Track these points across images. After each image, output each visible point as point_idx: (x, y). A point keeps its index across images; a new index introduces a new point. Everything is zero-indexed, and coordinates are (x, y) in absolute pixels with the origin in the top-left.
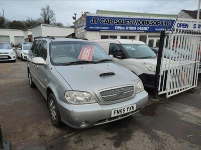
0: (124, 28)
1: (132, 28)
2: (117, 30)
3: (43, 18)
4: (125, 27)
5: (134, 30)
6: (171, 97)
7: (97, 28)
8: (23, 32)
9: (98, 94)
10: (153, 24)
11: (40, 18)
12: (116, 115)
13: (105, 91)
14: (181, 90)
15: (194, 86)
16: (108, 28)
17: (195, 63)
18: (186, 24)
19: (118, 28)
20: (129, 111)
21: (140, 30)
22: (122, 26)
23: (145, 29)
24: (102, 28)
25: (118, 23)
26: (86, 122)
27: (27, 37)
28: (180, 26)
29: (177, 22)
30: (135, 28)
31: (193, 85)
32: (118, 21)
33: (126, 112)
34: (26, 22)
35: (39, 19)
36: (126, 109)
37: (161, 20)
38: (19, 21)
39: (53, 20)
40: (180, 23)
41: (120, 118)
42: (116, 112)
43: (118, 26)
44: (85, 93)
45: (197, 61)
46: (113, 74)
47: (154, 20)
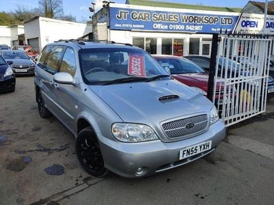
0: (166, 27)
1: (178, 27)
2: (157, 29)
3: (43, 7)
4: (168, 24)
5: (181, 30)
6: (229, 127)
7: (127, 26)
8: (9, 29)
9: (160, 127)
10: (209, 21)
11: (38, 7)
12: (185, 156)
13: (170, 123)
14: (242, 117)
15: (262, 112)
16: (143, 26)
17: (263, 79)
18: (254, 22)
19: (158, 26)
20: (202, 151)
21: (189, 30)
22: (164, 24)
23: (198, 28)
24: (134, 26)
25: (157, 19)
26: (144, 168)
27: (17, 38)
28: (246, 25)
29: (242, 20)
30: (182, 27)
31: (260, 110)
32: (158, 17)
33: (199, 152)
34: (15, 14)
35: (36, 9)
36: (198, 148)
37: (220, 16)
38: (4, 12)
39: (59, 11)
40: (246, 20)
41: (190, 161)
42: (186, 152)
43: (157, 23)
44: (142, 126)
45: (264, 77)
46: (176, 97)
47: (209, 15)
